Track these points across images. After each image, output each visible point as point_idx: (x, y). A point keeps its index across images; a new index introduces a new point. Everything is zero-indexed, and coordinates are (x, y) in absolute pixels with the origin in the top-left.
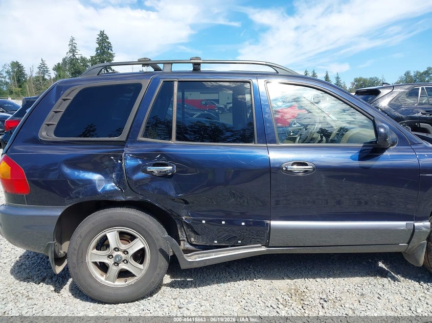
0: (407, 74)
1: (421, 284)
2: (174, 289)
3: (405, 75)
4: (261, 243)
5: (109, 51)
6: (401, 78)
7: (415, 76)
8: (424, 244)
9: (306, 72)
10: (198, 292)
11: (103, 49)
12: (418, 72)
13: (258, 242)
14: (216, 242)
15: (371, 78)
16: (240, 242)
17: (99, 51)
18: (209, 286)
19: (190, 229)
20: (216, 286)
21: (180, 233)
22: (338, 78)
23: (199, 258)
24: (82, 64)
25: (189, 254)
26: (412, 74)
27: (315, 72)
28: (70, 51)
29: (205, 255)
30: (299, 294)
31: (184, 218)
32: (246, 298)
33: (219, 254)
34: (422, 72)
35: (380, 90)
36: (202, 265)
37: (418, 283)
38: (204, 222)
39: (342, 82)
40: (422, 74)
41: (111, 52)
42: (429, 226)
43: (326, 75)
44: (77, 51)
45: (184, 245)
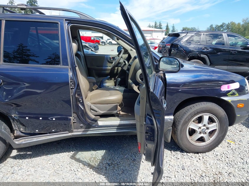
0: (211, 26)
1: (172, 152)
2: (15, 160)
3: (210, 27)
4: (68, 131)
5: (36, 4)
6: (208, 28)
7: (216, 27)
8: (170, 129)
9: (156, 22)
10: (30, 161)
11: (31, 3)
12: (217, 25)
13: (66, 130)
14: (37, 131)
15: (191, 28)
16: (53, 130)
17: (29, 4)
18: (40, 157)
19: (19, 123)
20: (44, 156)
21: (13, 125)
22: (173, 27)
23: (25, 141)
24: (18, 12)
25: (18, 139)
26: (214, 26)
27: (161, 23)
28: (9, 2)
29: (30, 139)
30: (95, 161)
31: (13, 116)
32: (60, 165)
33: (39, 139)
34: (219, 25)
35: (180, 34)
36: (28, 146)
37: (170, 151)
38: (27, 118)
39: (176, 29)
40: (219, 27)
41: (37, 5)
42: (173, 119)
43: (167, 25)
44: (14, 3)
45: (17, 133)
